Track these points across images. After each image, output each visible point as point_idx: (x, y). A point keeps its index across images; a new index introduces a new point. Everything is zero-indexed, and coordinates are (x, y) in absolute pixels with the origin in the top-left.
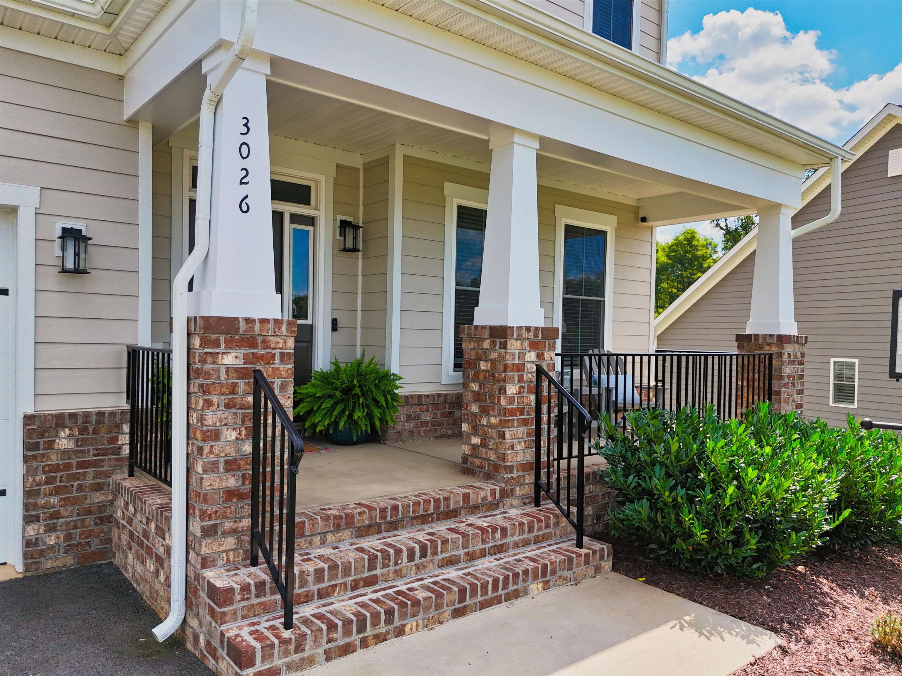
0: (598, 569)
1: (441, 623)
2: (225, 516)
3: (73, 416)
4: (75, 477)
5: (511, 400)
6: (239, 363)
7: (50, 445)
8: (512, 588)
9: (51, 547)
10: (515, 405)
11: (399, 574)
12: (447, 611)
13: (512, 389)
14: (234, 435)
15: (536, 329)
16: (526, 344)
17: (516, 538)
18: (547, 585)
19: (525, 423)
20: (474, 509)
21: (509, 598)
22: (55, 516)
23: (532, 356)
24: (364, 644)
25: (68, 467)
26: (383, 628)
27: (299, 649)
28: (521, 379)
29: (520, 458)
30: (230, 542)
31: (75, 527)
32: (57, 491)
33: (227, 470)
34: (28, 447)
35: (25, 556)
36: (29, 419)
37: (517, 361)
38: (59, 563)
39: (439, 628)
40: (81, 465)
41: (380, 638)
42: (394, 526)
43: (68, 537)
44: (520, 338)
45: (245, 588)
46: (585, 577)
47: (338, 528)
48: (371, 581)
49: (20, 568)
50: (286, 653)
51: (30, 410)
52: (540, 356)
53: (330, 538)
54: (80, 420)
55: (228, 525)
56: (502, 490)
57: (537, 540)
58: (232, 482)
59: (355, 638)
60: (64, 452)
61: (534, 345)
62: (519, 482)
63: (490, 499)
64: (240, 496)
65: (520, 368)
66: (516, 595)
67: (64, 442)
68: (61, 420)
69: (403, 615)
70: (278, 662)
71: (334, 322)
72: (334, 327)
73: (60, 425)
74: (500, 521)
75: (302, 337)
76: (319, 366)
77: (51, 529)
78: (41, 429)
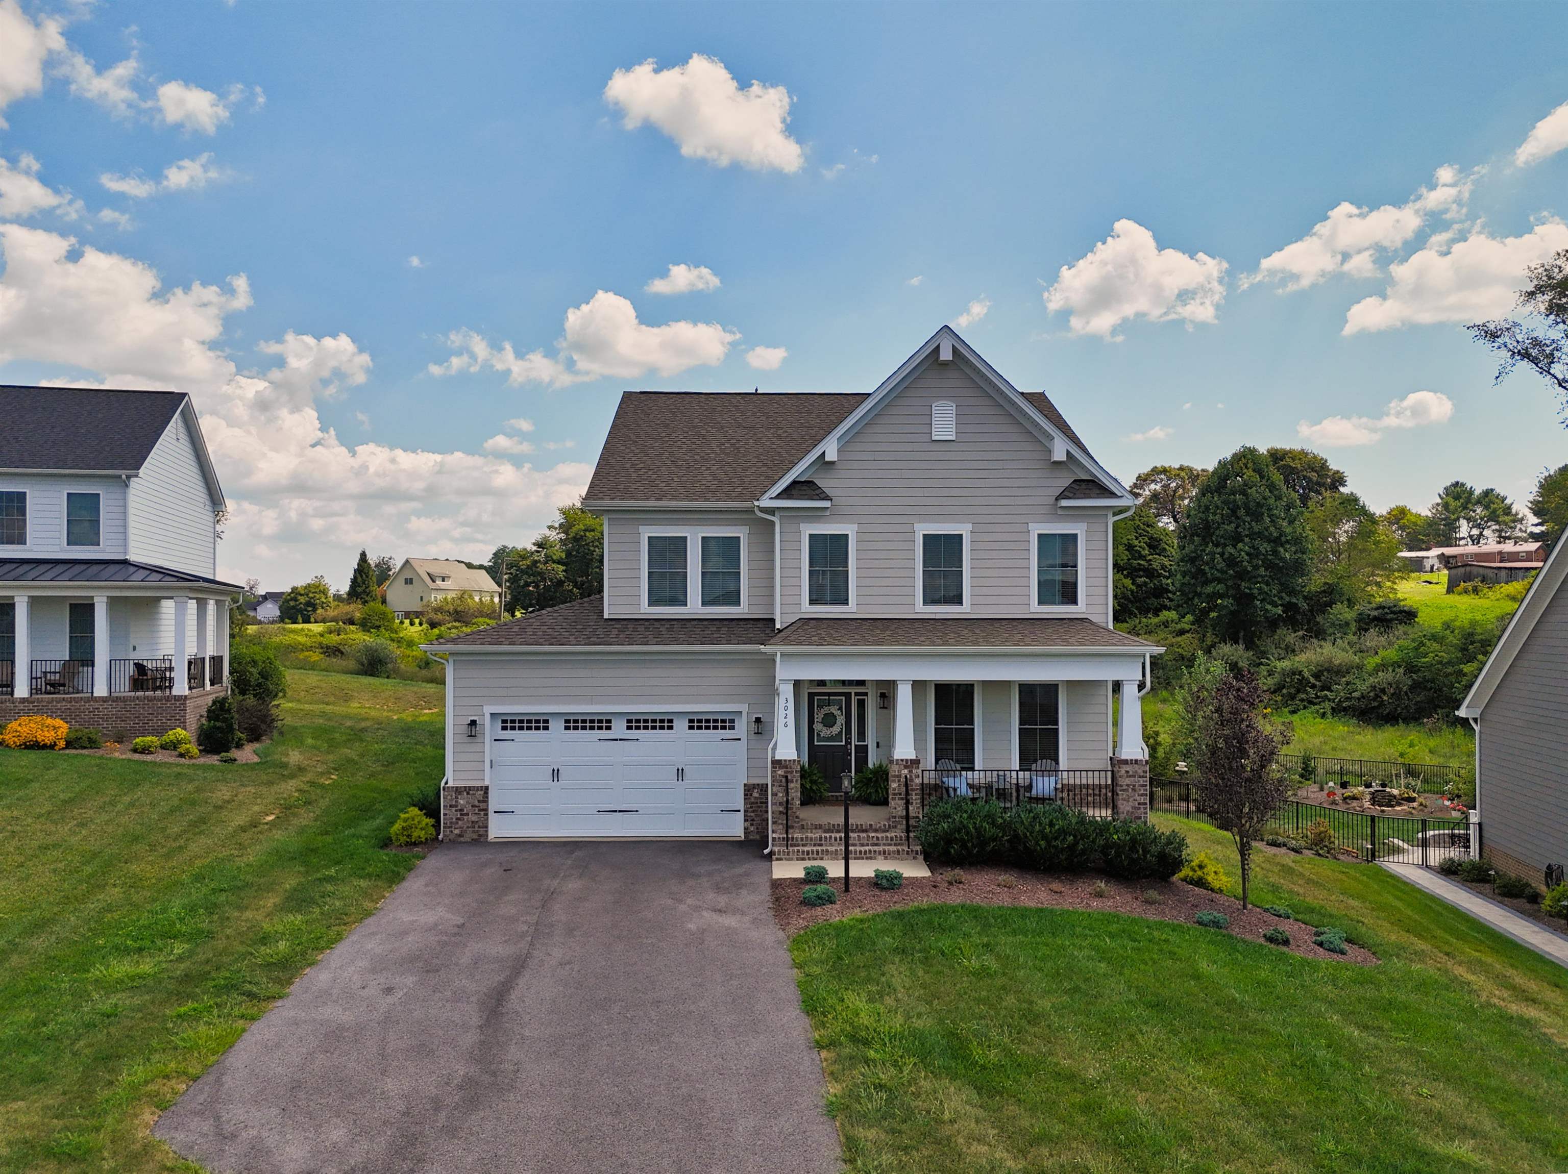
0: (914, 858)
1: (837, 860)
2: (779, 819)
3: (759, 785)
4: (759, 807)
5: (894, 789)
6: (783, 773)
7: (751, 795)
8: (868, 855)
9: (752, 831)
10: (898, 793)
11: (831, 845)
13: (894, 785)
14: (781, 795)
15: (907, 760)
16: (902, 767)
17: (884, 842)
18: (886, 858)
19: (902, 799)
20: (876, 831)
21: (867, 858)
22: (753, 820)
23: (906, 771)
24: (809, 859)
25: (757, 803)
26: (815, 856)
27: (788, 854)
28: (899, 781)
29: (900, 813)
30: (781, 827)
31: (760, 825)
32: (753, 812)
34: (745, 795)
35: (745, 833)
36: (745, 785)
37: (897, 774)
38: (755, 838)
40: (761, 803)
41: (815, 859)
42: (834, 831)
43: (758, 829)
44: (898, 765)
45: (779, 839)
46: (907, 857)
47: (816, 828)
48: (821, 845)
49: (743, 838)
50: (784, 855)
51: (745, 782)
52: (911, 772)
53: (814, 831)
54: (761, 786)
55: (780, 821)
56: (889, 825)
57: (895, 845)
58: (781, 809)
59: (807, 857)
60: (756, 798)
61: (906, 767)
62: (898, 823)
63: (883, 828)
64: (784, 814)
65: (899, 776)
66: (871, 858)
67: (756, 794)
68: (754, 786)
69: (822, 854)
70: (782, 856)
71: (878, 743)
72: (878, 746)
73: (754, 788)
74: (880, 835)
75: (862, 751)
76: (870, 765)
77: (752, 825)
78: (748, 789)
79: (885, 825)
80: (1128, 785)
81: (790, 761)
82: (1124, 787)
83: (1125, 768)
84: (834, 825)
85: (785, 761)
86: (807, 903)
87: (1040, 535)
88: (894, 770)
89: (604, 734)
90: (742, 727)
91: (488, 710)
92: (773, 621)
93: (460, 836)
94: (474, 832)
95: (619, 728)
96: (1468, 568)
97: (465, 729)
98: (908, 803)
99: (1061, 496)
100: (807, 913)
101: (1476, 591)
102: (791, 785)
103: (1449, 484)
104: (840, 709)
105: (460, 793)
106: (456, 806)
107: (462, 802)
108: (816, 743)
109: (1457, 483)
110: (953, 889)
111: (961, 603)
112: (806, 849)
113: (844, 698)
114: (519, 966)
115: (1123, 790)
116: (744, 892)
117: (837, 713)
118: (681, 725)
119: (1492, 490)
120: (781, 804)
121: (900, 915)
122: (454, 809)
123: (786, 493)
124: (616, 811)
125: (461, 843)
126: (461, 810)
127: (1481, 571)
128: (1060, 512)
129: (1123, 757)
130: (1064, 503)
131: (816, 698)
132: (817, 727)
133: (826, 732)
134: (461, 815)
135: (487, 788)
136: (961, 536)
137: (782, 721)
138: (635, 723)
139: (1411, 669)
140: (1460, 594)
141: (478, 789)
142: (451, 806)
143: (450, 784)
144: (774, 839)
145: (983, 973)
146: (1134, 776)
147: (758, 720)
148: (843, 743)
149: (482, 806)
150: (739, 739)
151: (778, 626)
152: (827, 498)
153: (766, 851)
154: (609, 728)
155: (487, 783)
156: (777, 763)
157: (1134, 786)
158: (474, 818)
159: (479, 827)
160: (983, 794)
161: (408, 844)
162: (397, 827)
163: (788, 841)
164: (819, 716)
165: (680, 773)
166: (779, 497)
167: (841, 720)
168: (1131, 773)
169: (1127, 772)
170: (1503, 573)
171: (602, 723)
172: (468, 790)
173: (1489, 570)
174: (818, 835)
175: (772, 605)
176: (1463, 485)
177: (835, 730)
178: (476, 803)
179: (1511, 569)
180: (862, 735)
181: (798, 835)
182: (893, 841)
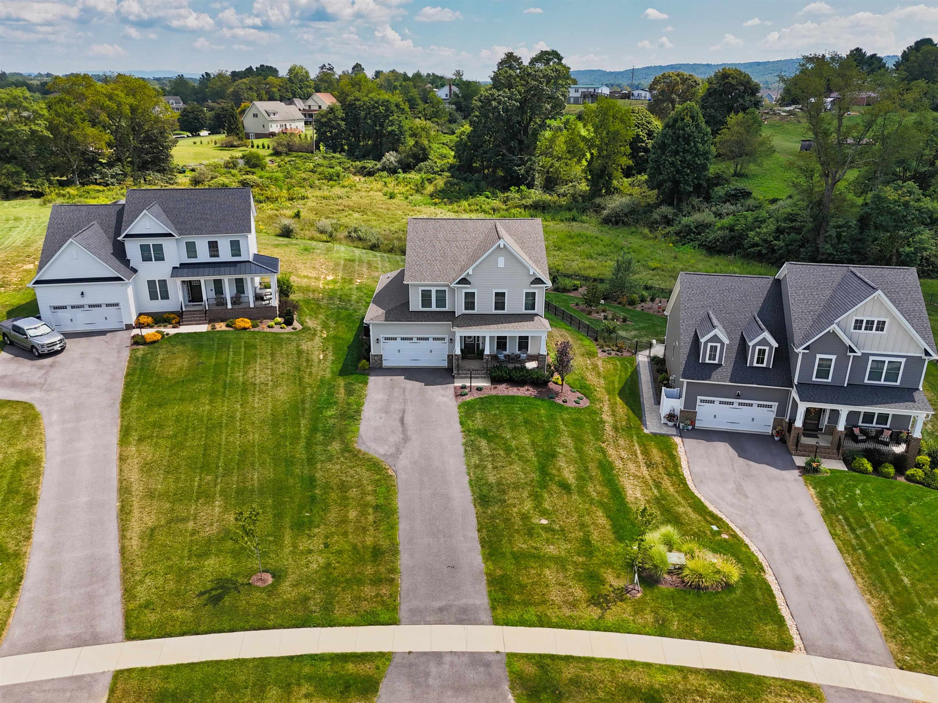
0: (488, 378)
6: (457, 357)
8: (477, 378)
11: (467, 375)
14: (457, 363)
15: (488, 355)
17: (479, 374)
18: (481, 378)
22: (450, 364)
29: (485, 365)
30: (456, 369)
32: (450, 361)
35: (448, 366)
38: (450, 368)
40: (452, 359)
43: (451, 366)
46: (485, 380)
47: (465, 370)
48: (465, 375)
50: (457, 378)
51: (448, 354)
55: (457, 367)
56: (483, 369)
59: (461, 378)
62: (485, 369)
63: (479, 370)
67: (450, 357)
68: (450, 355)
69: (464, 378)
75: (478, 345)
76: (480, 349)
78: (448, 356)
80: (541, 360)
81: (459, 354)
83: (541, 356)
86: (461, 395)
87: (526, 292)
88: (484, 357)
89: (411, 341)
90: (447, 340)
91: (381, 336)
92: (454, 312)
93: (375, 366)
95: (415, 340)
97: (375, 341)
99: (532, 283)
100: (462, 398)
102: (459, 360)
105: (375, 356)
107: (375, 358)
108: (466, 343)
110: (494, 390)
111: (504, 310)
112: (462, 376)
114: (404, 412)
116: (449, 389)
118: (431, 340)
121: (481, 398)
123: (459, 283)
124: (415, 360)
125: (376, 368)
126: (375, 360)
128: (531, 287)
133: (469, 340)
135: (382, 355)
136: (505, 293)
137: (457, 346)
138: (419, 339)
139: (732, 230)
141: (379, 355)
142: (373, 359)
143: (373, 354)
144: (455, 372)
145: (495, 415)
146: (543, 358)
147: (451, 340)
148: (473, 342)
149: (381, 359)
150: (446, 344)
151: (456, 316)
152: (470, 284)
153: (453, 374)
155: (382, 353)
156: (456, 355)
157: (543, 360)
158: (379, 362)
159: (380, 364)
160: (508, 358)
161: (364, 369)
162: (360, 365)
163: (458, 374)
165: (431, 351)
166: (457, 284)
171: (411, 339)
172: (377, 355)
174: (464, 372)
175: (455, 309)
177: (471, 339)
178: (379, 358)
180: (478, 341)
181: (461, 372)
182: (483, 374)
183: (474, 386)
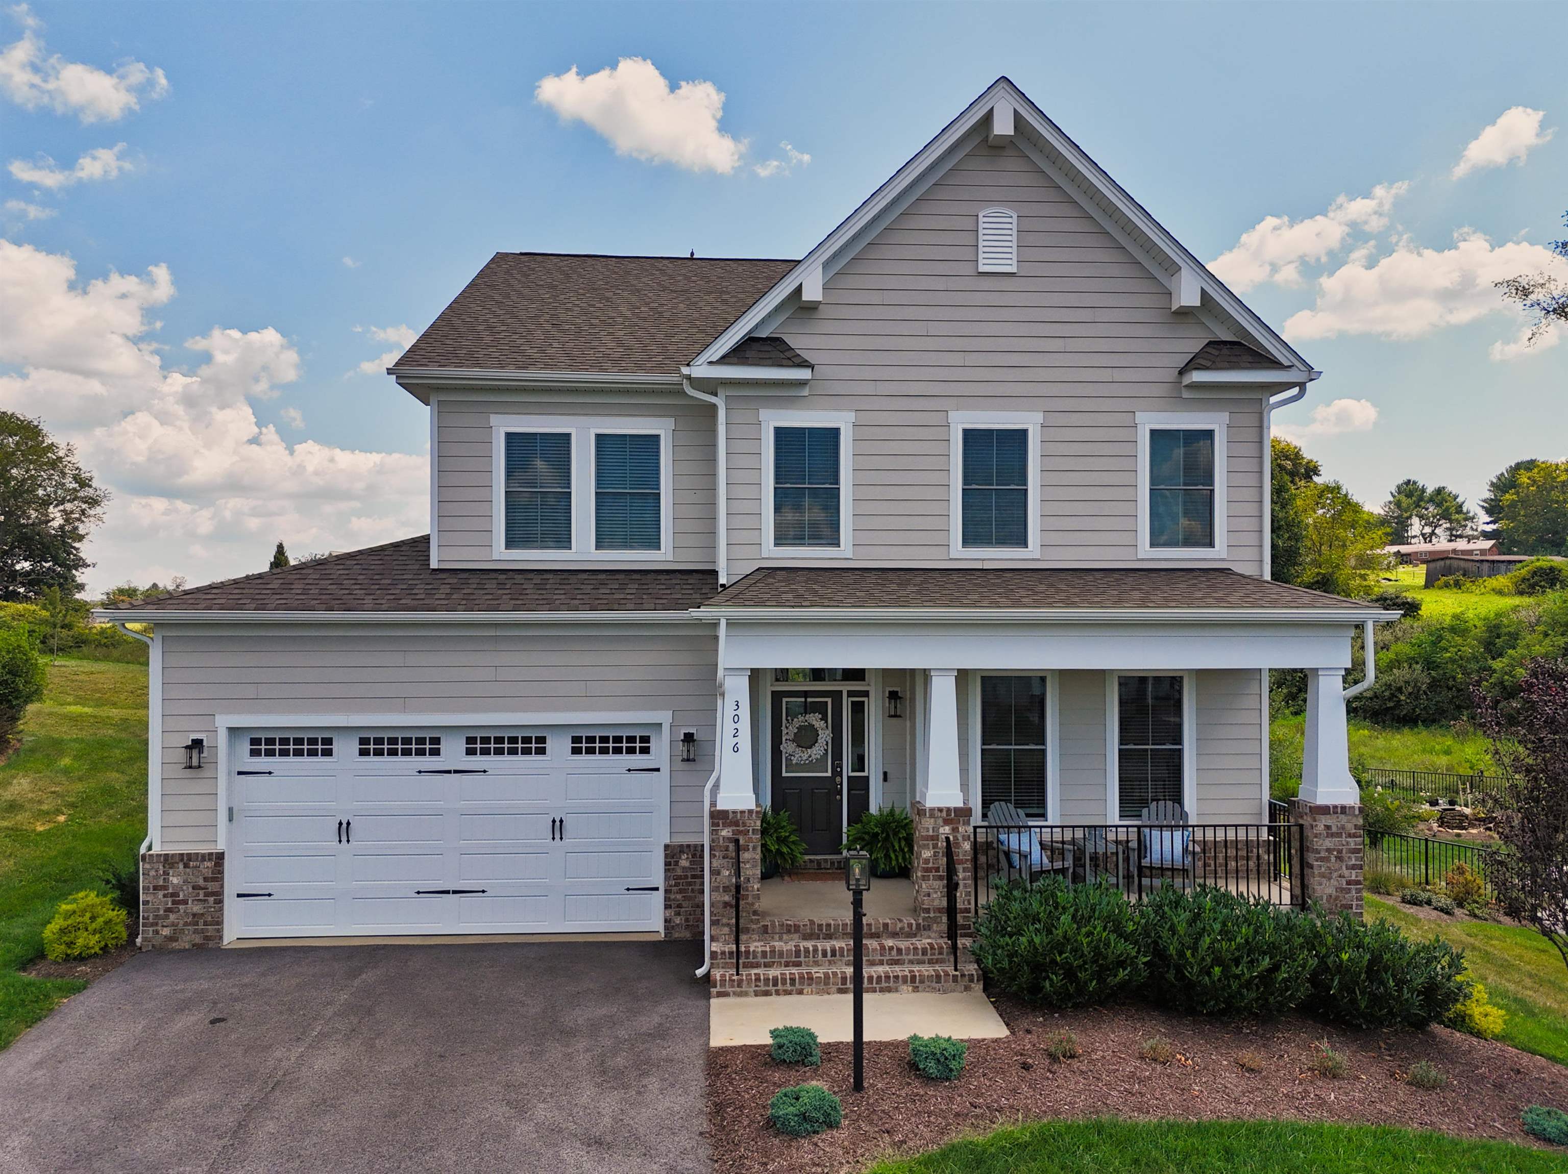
0: (967, 989)
1: (829, 994)
2: (723, 916)
3: (689, 846)
4: (690, 884)
5: (927, 861)
6: (730, 835)
7: (677, 863)
8: (884, 985)
9: (677, 925)
10: (931, 865)
11: (816, 963)
12: (834, 988)
13: (927, 854)
14: (728, 873)
15: (949, 810)
16: (940, 821)
17: (911, 957)
18: (916, 989)
19: (941, 878)
20: (894, 935)
21: (882, 990)
22: (679, 906)
23: (947, 829)
24: (778, 993)
25: (686, 877)
26: (788, 987)
27: (739, 986)
28: (935, 846)
29: (936, 903)
30: (726, 930)
31: (690, 915)
32: (680, 891)
33: (724, 891)
34: (667, 864)
35: (666, 928)
36: (667, 847)
37: (931, 833)
38: (682, 935)
39: (826, 997)
40: (694, 877)
41: (789, 993)
42: (829, 937)
43: (687, 920)
44: (932, 816)
45: (723, 953)
46: (954, 991)
47: (789, 932)
48: (798, 964)
49: (663, 936)
50: (733, 986)
51: (668, 841)
52: (955, 830)
53: (785, 937)
54: (692, 849)
55: (725, 921)
56: (918, 925)
57: (931, 962)
58: (727, 898)
59: (771, 988)
60: (684, 868)
61: (946, 822)
62: (936, 920)
63: (907, 929)
64: (731, 906)
65: (935, 838)
66: (889, 990)
67: (684, 862)
68: (683, 849)
69: (801, 983)
70: (728, 989)
71: (885, 774)
72: (885, 779)
73: (682, 852)
74: (903, 944)
75: (860, 786)
76: (873, 809)
77: (678, 914)
78: (672, 854)
79: (910, 925)
80: (1329, 850)
81: (742, 812)
82: (1323, 854)
83: (1322, 822)
84: (820, 926)
85: (734, 812)
86: (782, 1127)
87: (1153, 432)
88: (926, 825)
89: (428, 762)
90: (662, 750)
91: (224, 721)
92: (714, 573)
93: (172, 939)
94: (196, 932)
95: (453, 752)
96: (1448, 562)
97: (181, 756)
98: (952, 888)
99: (1193, 364)
100: (781, 1158)
101: (1458, 585)
102: (745, 856)
103: (1401, 482)
104: (825, 718)
105: (172, 866)
106: (165, 888)
107: (175, 880)
108: (784, 774)
109: (1409, 481)
110: (1061, 1069)
111: (1025, 544)
112: (773, 972)
113: (829, 700)
115: (1322, 859)
116: (653, 1083)
117: (819, 724)
118: (558, 746)
119: (1444, 488)
120: (726, 889)
121: (974, 1158)
122: (161, 894)
123: (736, 355)
124: (448, 892)
125: (173, 952)
126: (173, 895)
127: (1462, 564)
128: (1186, 395)
129: (1321, 801)
130: (1197, 376)
131: (784, 700)
132: (787, 747)
133: (801, 756)
134: (174, 903)
135: (220, 856)
136: (1024, 432)
137: (729, 742)
138: (481, 743)
139: (1430, 665)
140: (1441, 588)
141: (204, 857)
142: (156, 888)
143: (156, 850)
144: (713, 955)
146: (1339, 835)
147: (689, 738)
148: (829, 774)
149: (212, 886)
150: (658, 770)
151: (722, 580)
152: (804, 364)
153: (700, 972)
154: (436, 752)
155: (221, 847)
156: (719, 817)
157: (1339, 852)
158: (197, 908)
159: (206, 924)
160: (1069, 863)
161: (67, 958)
162: (50, 931)
163: (738, 958)
164: (789, 731)
165: (558, 827)
166: (724, 360)
167: (825, 736)
168: (1334, 829)
169: (1328, 827)
170: (1486, 566)
171: (426, 742)
172: (186, 859)
173: (1471, 564)
174: (791, 946)
175: (713, 547)
176: (1415, 483)
177: (816, 752)
178: (201, 882)
179: (1493, 562)
180: (859, 762)
181: (756, 946)
182: (926, 955)
183: (881, 1047)
